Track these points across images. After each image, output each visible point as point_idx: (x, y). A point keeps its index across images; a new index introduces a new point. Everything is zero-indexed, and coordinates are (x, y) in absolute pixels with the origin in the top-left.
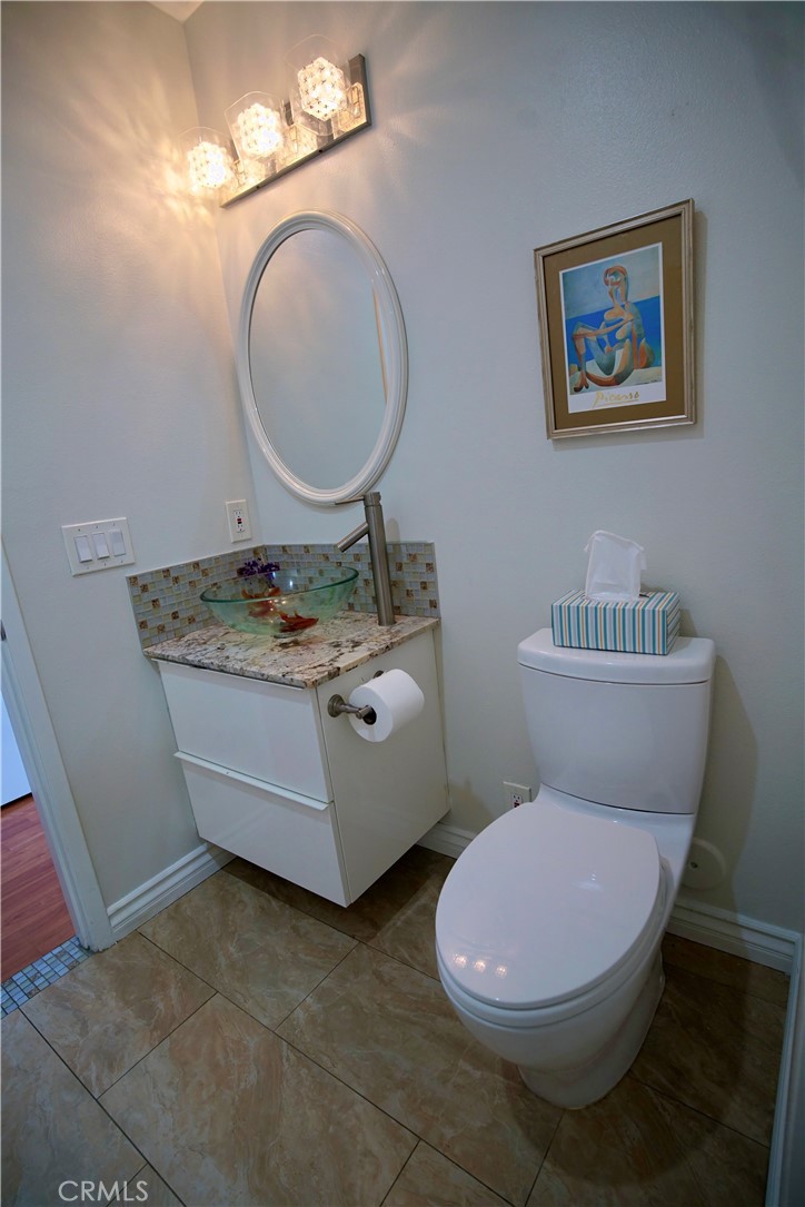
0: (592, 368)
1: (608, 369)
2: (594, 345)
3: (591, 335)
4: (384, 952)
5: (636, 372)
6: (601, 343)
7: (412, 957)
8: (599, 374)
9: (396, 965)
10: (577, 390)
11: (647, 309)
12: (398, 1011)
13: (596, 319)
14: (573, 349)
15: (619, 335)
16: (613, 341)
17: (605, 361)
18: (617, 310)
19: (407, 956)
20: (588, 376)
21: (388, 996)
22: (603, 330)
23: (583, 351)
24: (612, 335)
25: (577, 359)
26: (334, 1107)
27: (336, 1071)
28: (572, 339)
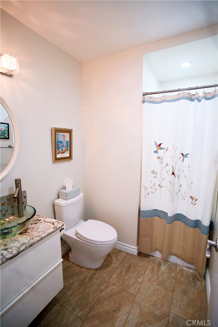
0: (60, 150)
1: (62, 151)
2: (61, 147)
3: (60, 145)
4: (63, 295)
5: (66, 152)
6: (62, 146)
7: (67, 288)
8: (61, 151)
9: (68, 291)
10: (58, 154)
11: (67, 142)
12: (82, 289)
13: (61, 142)
14: (58, 146)
15: (64, 146)
16: (63, 146)
17: (62, 149)
18: (64, 141)
19: (66, 289)
20: (60, 151)
21: (78, 292)
22: (62, 144)
23: (59, 147)
24: (63, 145)
25: (58, 148)
26: (103, 299)
27: (96, 300)
28: (58, 145)
